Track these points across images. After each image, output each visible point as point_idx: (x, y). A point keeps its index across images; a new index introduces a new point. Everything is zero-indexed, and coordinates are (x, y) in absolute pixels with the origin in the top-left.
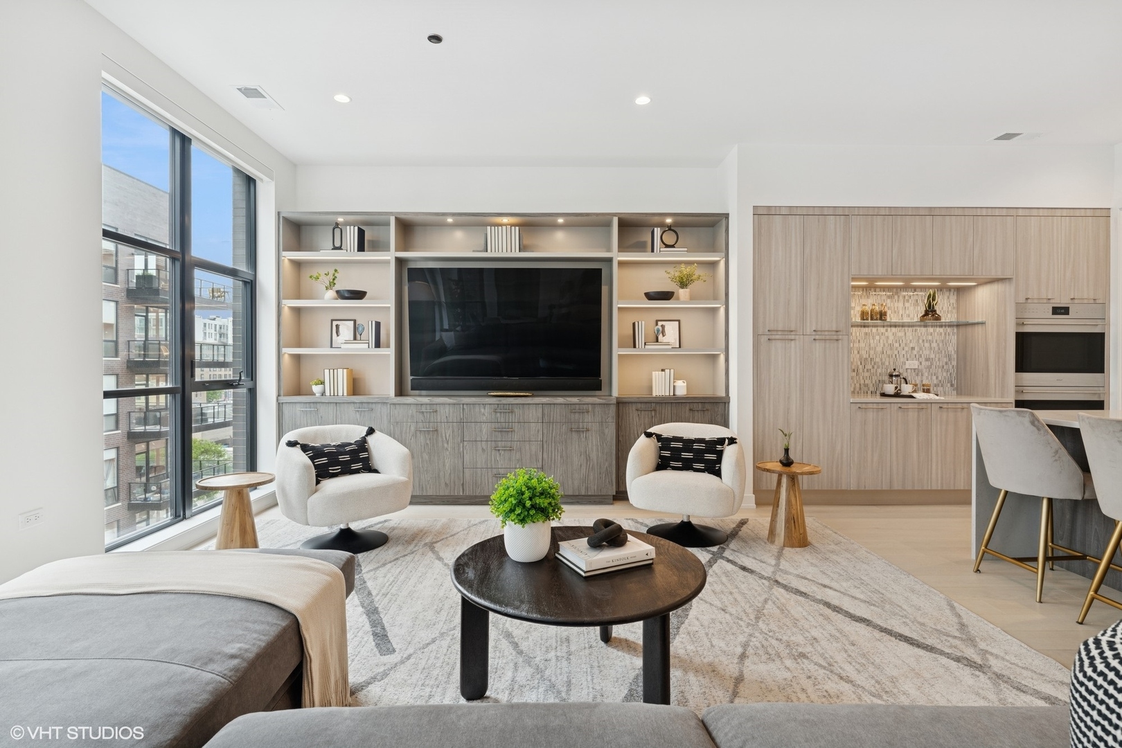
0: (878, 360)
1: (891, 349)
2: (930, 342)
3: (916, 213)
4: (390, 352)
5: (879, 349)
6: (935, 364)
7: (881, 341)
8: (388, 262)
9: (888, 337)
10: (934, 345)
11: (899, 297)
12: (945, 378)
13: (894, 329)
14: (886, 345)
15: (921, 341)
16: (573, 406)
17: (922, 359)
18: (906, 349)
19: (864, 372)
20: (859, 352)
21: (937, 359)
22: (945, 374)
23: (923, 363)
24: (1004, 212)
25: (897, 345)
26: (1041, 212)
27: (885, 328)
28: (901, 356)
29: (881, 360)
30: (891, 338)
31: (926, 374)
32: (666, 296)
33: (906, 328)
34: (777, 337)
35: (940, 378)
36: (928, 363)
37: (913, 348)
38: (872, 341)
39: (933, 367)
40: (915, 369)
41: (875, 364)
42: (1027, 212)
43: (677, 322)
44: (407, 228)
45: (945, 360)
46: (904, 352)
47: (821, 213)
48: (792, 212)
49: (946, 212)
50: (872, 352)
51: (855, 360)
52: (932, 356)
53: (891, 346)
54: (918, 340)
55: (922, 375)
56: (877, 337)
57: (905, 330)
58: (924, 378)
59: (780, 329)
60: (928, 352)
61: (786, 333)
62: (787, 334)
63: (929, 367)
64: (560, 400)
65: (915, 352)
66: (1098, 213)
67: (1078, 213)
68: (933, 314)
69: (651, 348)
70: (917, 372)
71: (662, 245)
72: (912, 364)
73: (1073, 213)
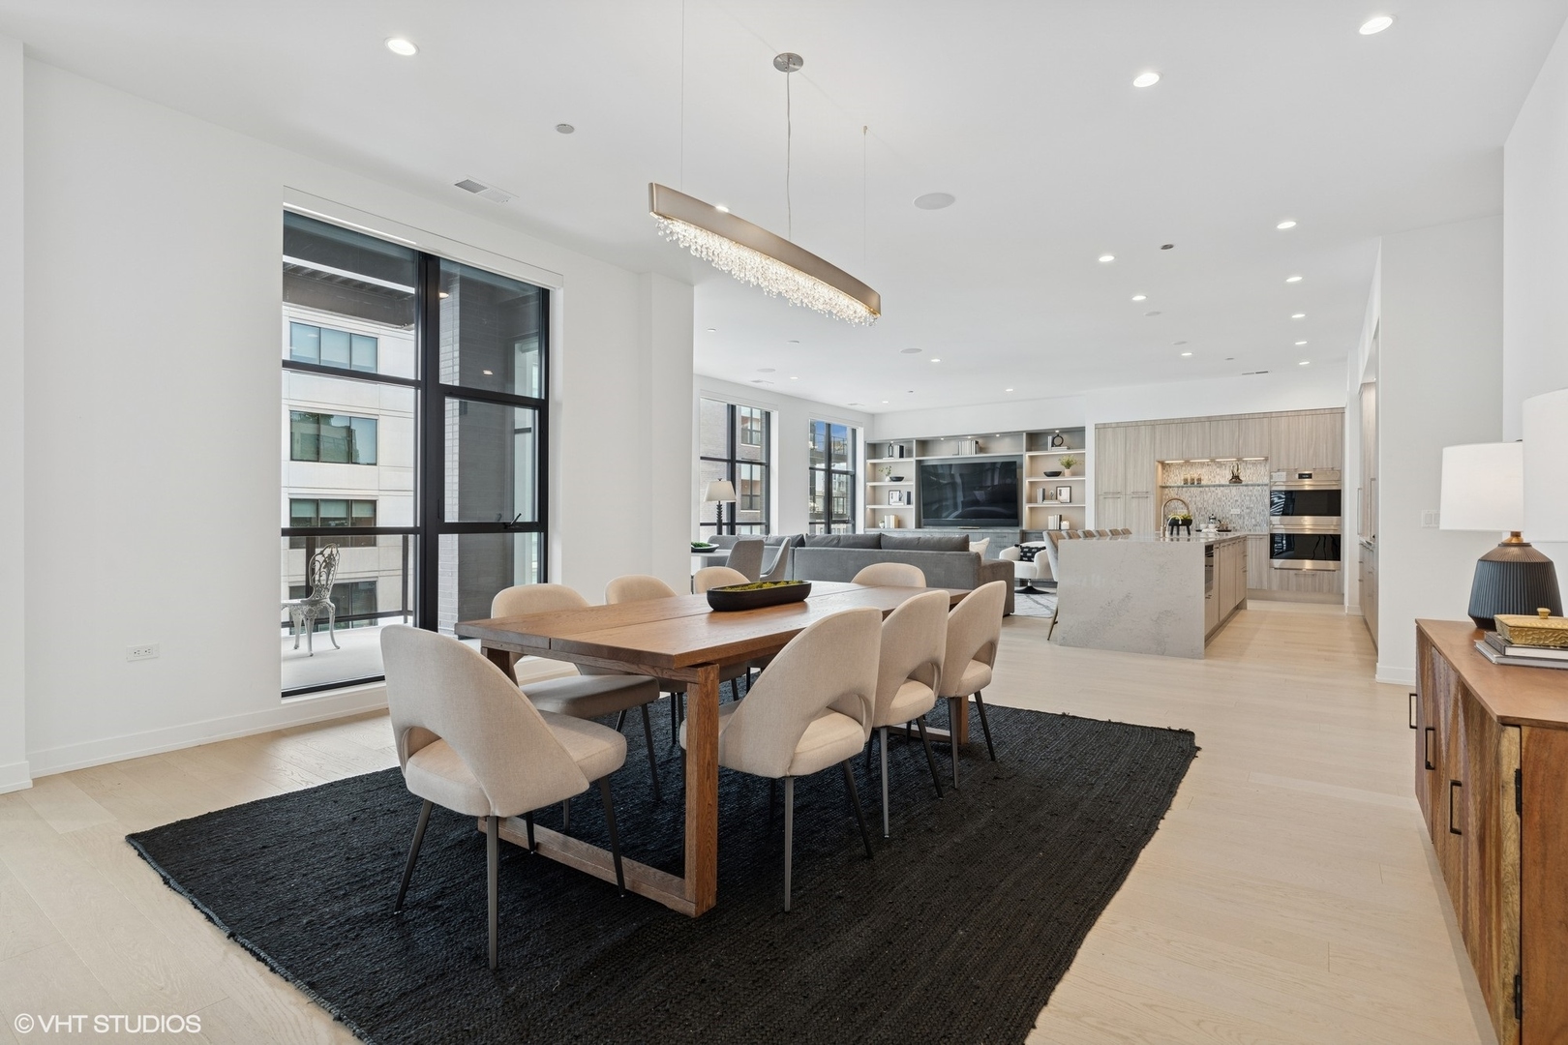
0: (1210, 509)
1: (1220, 502)
2: (1251, 496)
3: (1199, 420)
4: (913, 506)
5: (1211, 501)
6: (1254, 511)
7: (1213, 497)
8: (912, 462)
9: (1217, 494)
10: (1253, 498)
11: (1225, 467)
12: (1262, 520)
13: (1222, 488)
14: (1216, 499)
15: (1243, 496)
17: (1244, 508)
18: (1232, 501)
19: (1199, 516)
20: (1195, 504)
21: (1256, 508)
23: (1245, 511)
24: (1262, 416)
25: (1224, 499)
26: (1289, 414)
27: (1216, 488)
28: (1228, 506)
29: (1213, 509)
30: (1220, 494)
31: (1247, 518)
32: (1056, 474)
33: (1231, 487)
34: (1110, 496)
35: (1258, 521)
36: (1249, 511)
37: (1237, 501)
38: (1205, 497)
39: (1253, 513)
42: (1278, 415)
43: (1070, 488)
44: (924, 445)
45: (1262, 508)
46: (1229, 503)
47: (1137, 425)
48: (1118, 425)
49: (1221, 419)
50: (1206, 503)
52: (1251, 506)
53: (1220, 499)
54: (1241, 495)
55: (1244, 518)
56: (1209, 494)
57: (1230, 489)
58: (1244, 520)
59: (1111, 492)
60: (1248, 503)
62: (1116, 495)
63: (1249, 513)
64: (991, 531)
65: (1238, 503)
66: (1335, 411)
67: (1318, 412)
68: (1236, 479)
69: (1047, 503)
70: (1240, 516)
71: (1053, 445)
72: (1237, 511)
73: (1314, 412)
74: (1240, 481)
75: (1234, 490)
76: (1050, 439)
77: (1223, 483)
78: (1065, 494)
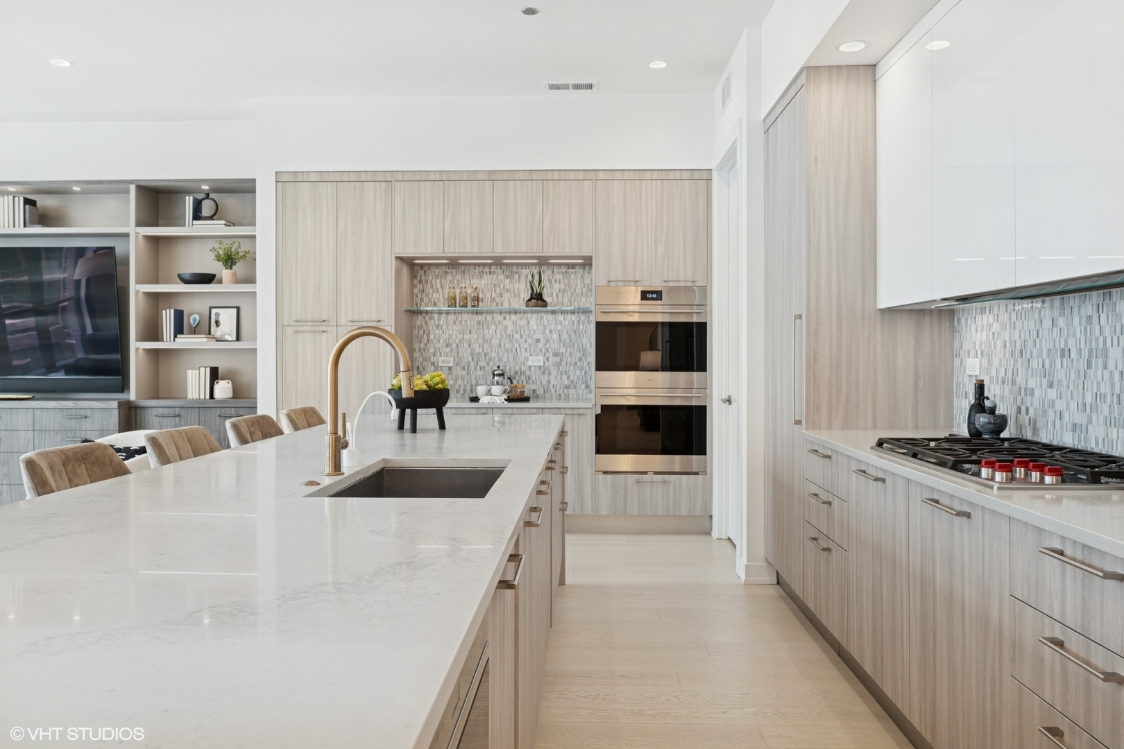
0: (494, 355)
1: (510, 342)
2: (560, 332)
3: (473, 177)
5: (495, 342)
6: (565, 359)
7: (498, 332)
9: (506, 327)
10: (565, 336)
11: (519, 276)
12: (578, 376)
13: (514, 317)
14: (504, 336)
15: (547, 332)
16: (69, 412)
17: (550, 355)
18: (529, 341)
19: (476, 370)
20: (470, 346)
21: (568, 355)
22: (578, 373)
23: (551, 359)
24: (581, 176)
25: (518, 336)
26: (626, 175)
27: (503, 315)
28: (523, 350)
29: (498, 355)
30: (511, 327)
31: (554, 373)
33: (529, 315)
34: (306, 328)
35: (572, 378)
36: (557, 359)
37: (538, 341)
38: (486, 332)
39: (564, 364)
40: (540, 367)
41: (490, 360)
42: (608, 175)
43: (235, 309)
45: (578, 355)
46: (526, 345)
47: (357, 178)
48: (322, 178)
49: (511, 176)
50: (486, 346)
51: (465, 355)
52: (562, 350)
53: (510, 338)
54: (545, 329)
55: (550, 374)
56: (493, 327)
57: (527, 318)
58: (552, 377)
59: (309, 319)
60: (556, 345)
61: (317, 324)
62: (318, 326)
63: (558, 364)
65: (540, 345)
66: (697, 176)
67: (671, 176)
68: (537, 299)
69: (184, 341)
70: (543, 370)
71: (197, 215)
72: (536, 361)
73: (666, 176)
74: (545, 304)
75: (535, 321)
76: (189, 202)
77: (515, 306)
78: (227, 319)
